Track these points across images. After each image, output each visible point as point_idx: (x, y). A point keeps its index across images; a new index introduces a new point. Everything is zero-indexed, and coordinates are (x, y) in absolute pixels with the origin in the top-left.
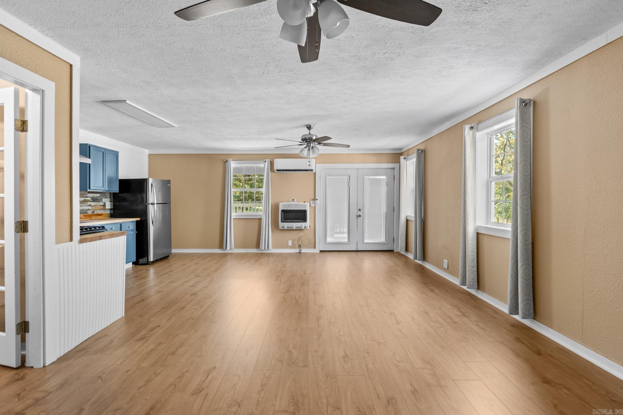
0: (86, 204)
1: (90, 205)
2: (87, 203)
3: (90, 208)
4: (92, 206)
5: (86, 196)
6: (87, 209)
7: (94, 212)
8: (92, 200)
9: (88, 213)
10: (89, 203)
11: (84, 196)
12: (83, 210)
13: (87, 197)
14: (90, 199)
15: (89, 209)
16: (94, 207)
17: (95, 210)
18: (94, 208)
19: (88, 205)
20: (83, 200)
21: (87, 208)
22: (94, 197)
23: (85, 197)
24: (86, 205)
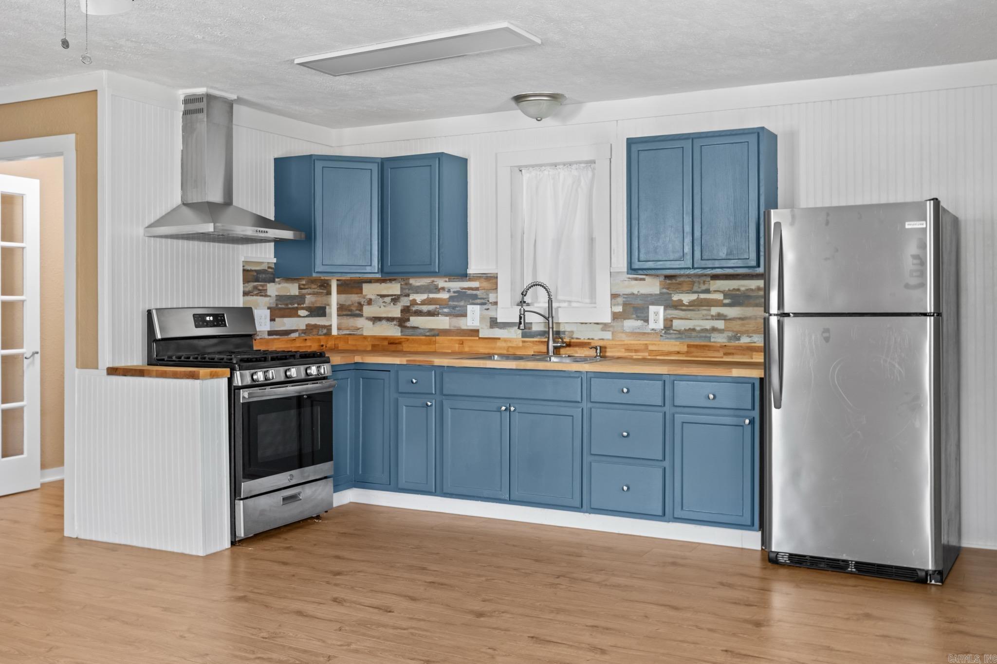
0: (705, 312)
1: (719, 317)
2: (710, 310)
3: (720, 324)
4: (730, 319)
5: (703, 287)
6: (708, 327)
7: (739, 339)
8: (727, 301)
9: (712, 340)
10: (714, 311)
11: (695, 288)
12: (694, 330)
13: (707, 291)
14: (720, 296)
15: (714, 330)
16: (739, 322)
17: (743, 333)
18: (737, 326)
19: (712, 316)
20: (694, 301)
21: (708, 324)
22: (738, 290)
23: (699, 290)
24: (707, 315)
